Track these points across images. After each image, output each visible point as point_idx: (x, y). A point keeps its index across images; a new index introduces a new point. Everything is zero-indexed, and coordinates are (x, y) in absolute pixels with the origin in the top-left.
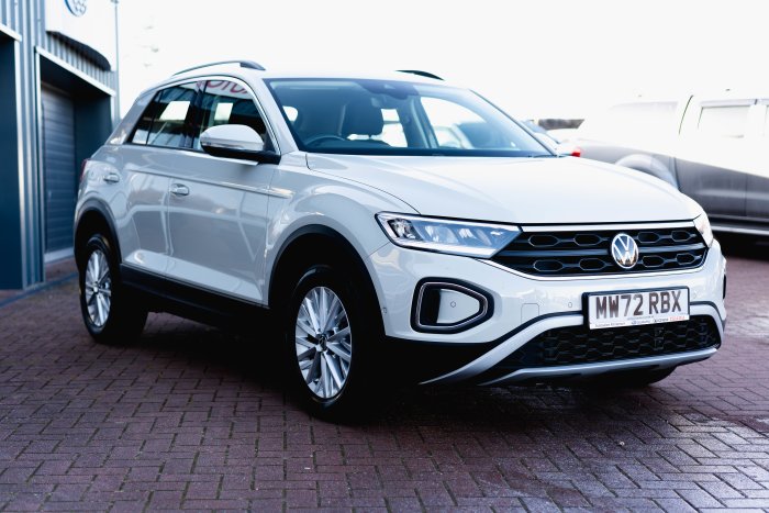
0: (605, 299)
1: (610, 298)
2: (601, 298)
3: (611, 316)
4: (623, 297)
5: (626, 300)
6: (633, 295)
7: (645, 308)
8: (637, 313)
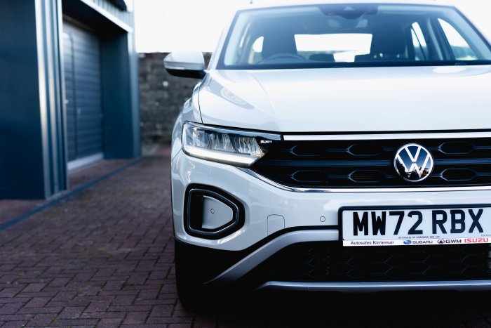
0: (365, 215)
1: (373, 214)
2: (361, 214)
3: (375, 233)
4: (391, 214)
5: (398, 217)
6: (407, 212)
7: (426, 225)
8: (413, 231)
